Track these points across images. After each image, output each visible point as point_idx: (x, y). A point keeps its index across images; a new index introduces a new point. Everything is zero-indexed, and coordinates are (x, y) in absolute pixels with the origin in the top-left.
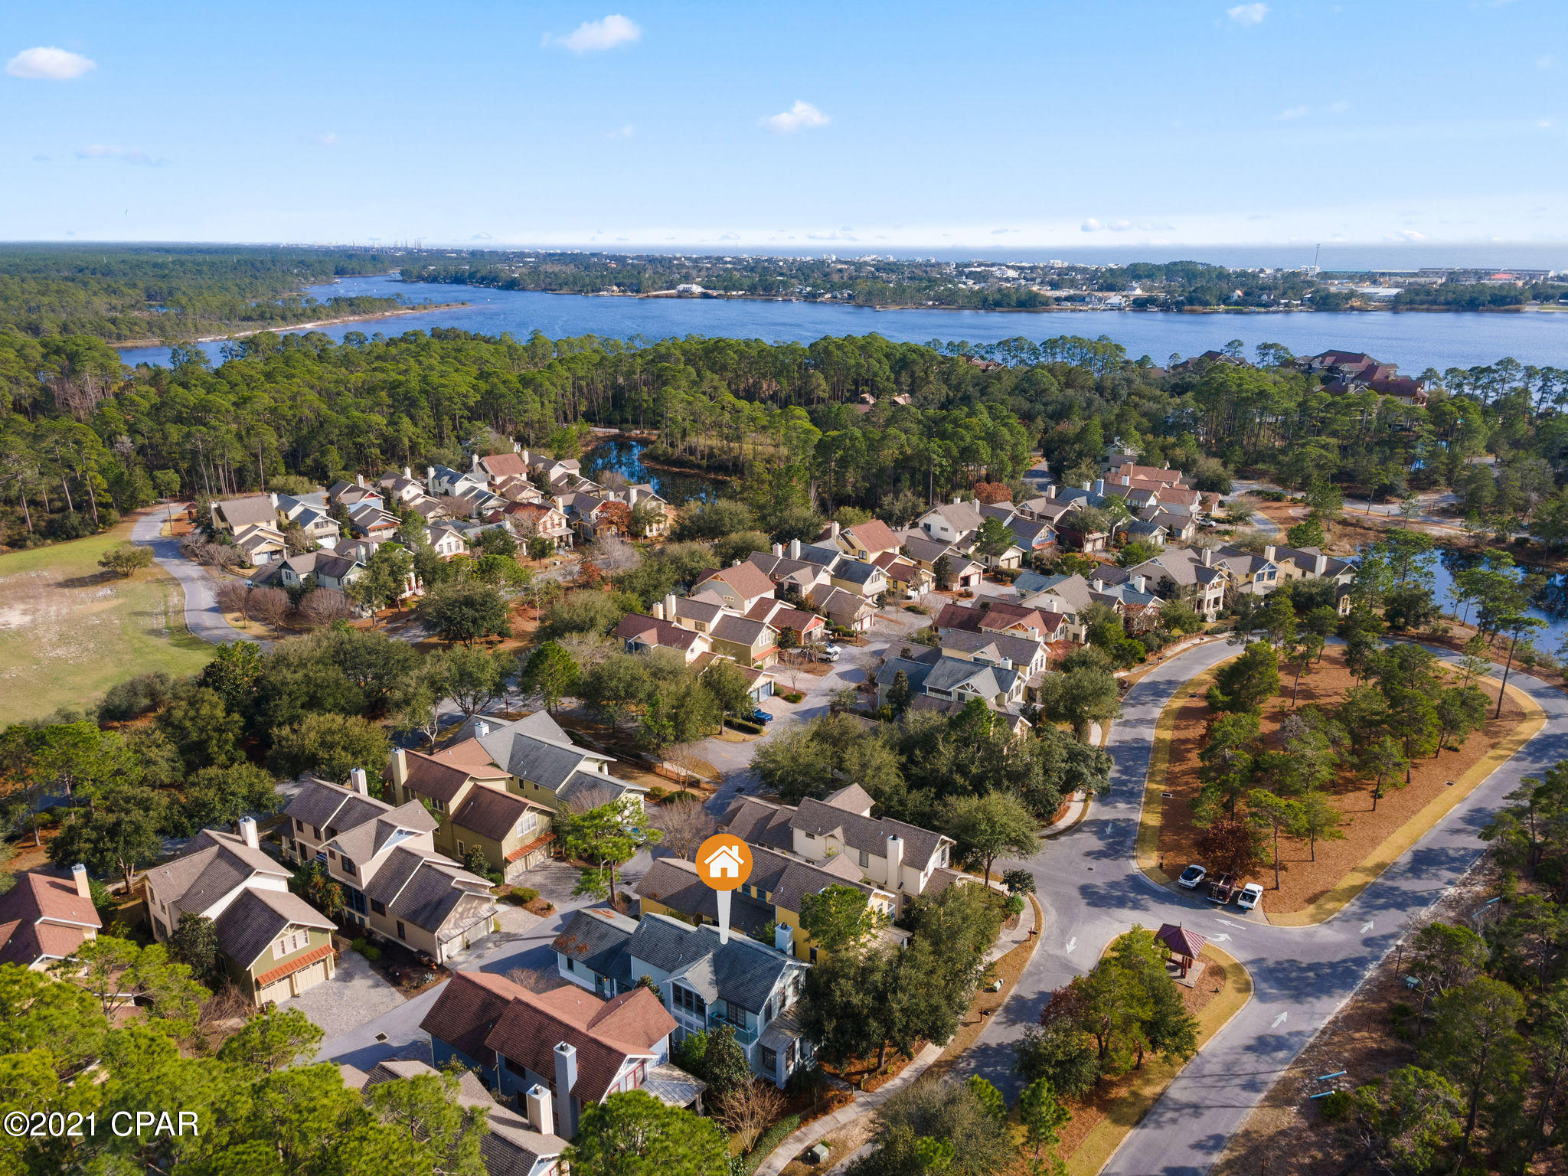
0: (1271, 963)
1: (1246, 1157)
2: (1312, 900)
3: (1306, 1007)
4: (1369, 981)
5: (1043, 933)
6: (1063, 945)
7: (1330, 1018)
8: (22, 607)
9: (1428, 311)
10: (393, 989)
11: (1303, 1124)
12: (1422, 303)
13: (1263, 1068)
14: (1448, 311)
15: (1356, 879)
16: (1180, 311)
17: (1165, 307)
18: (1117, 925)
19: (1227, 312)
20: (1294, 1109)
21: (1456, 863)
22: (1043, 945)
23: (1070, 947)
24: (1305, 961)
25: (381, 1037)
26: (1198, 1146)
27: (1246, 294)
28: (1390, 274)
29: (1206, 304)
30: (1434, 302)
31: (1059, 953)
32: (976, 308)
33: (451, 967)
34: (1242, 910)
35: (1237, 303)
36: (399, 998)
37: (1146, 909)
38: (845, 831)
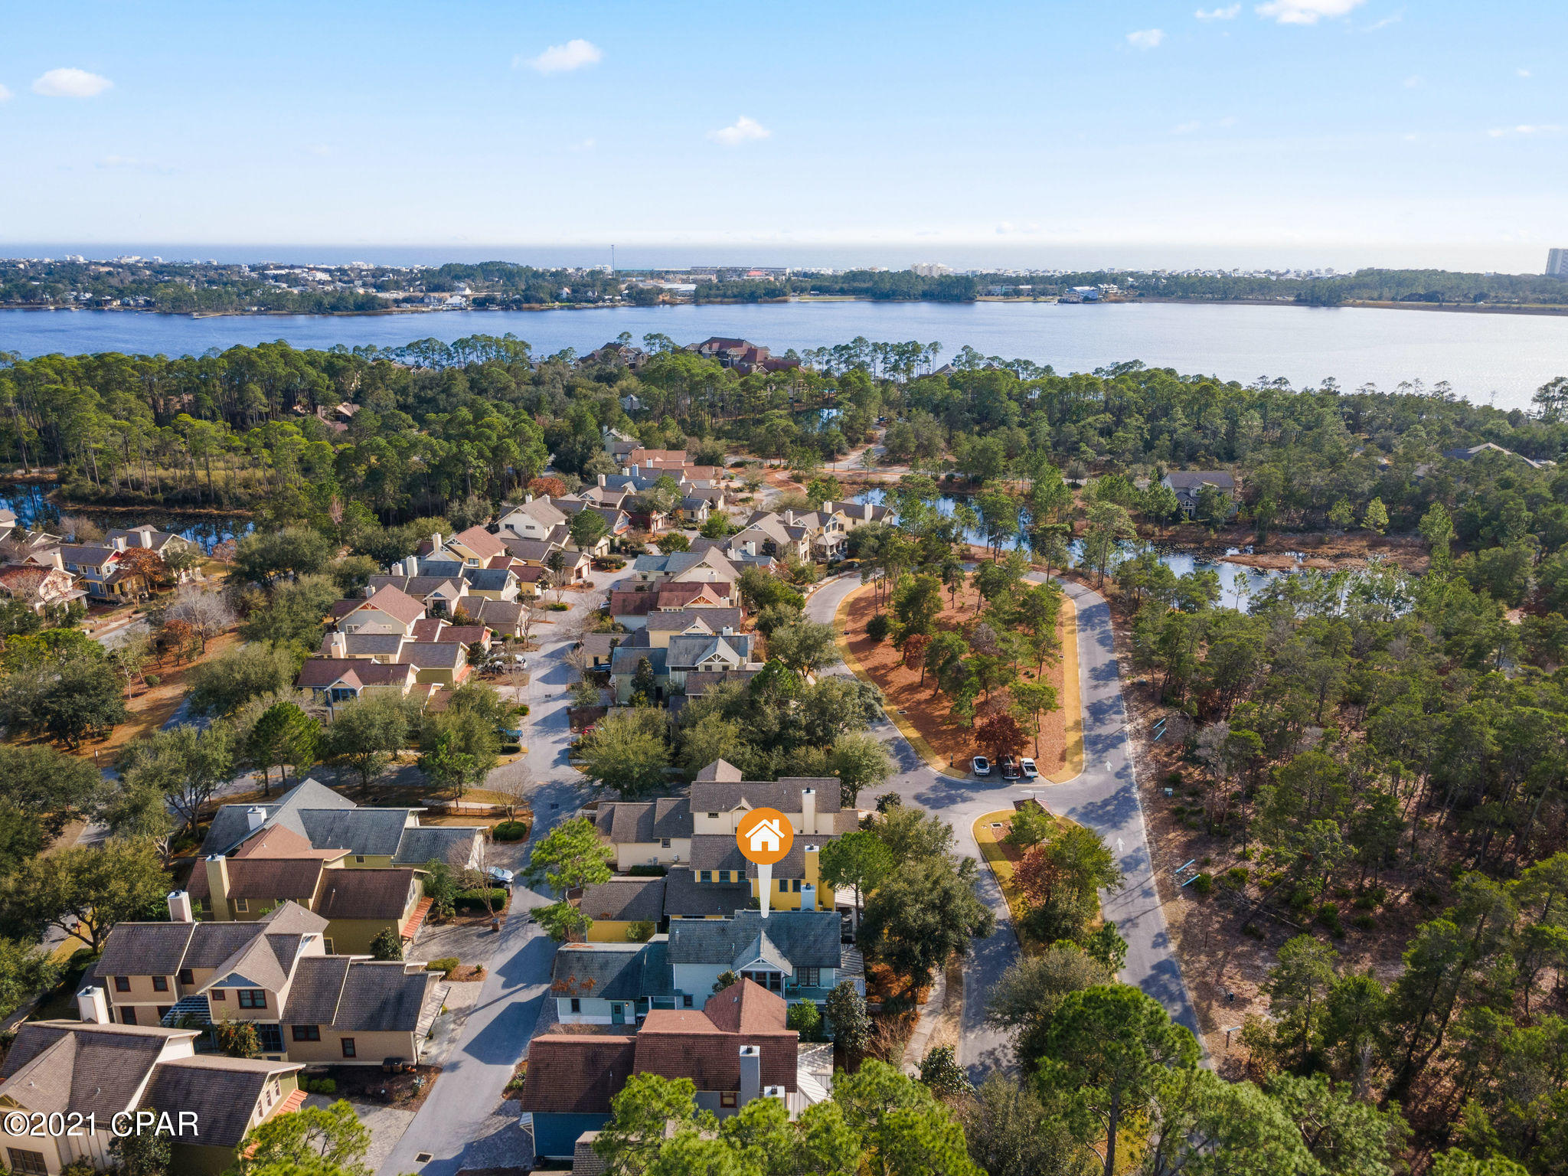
0: (1080, 809)
1: (1185, 939)
2: (1063, 758)
3: (1125, 831)
4: (1142, 801)
7: (1144, 832)
9: (722, 303)
10: (387, 1109)
11: (1194, 905)
12: (717, 296)
13: (1141, 879)
14: (736, 303)
15: (1072, 738)
16: (520, 309)
17: (506, 306)
19: (562, 308)
20: (1180, 897)
21: (1113, 707)
24: (1098, 800)
25: (423, 1158)
26: (1155, 945)
27: (574, 291)
28: (674, 272)
29: (541, 301)
30: (725, 296)
32: (311, 312)
33: (431, 1063)
34: (1030, 779)
35: (568, 300)
36: (405, 1115)
37: (971, 799)
38: (749, 801)
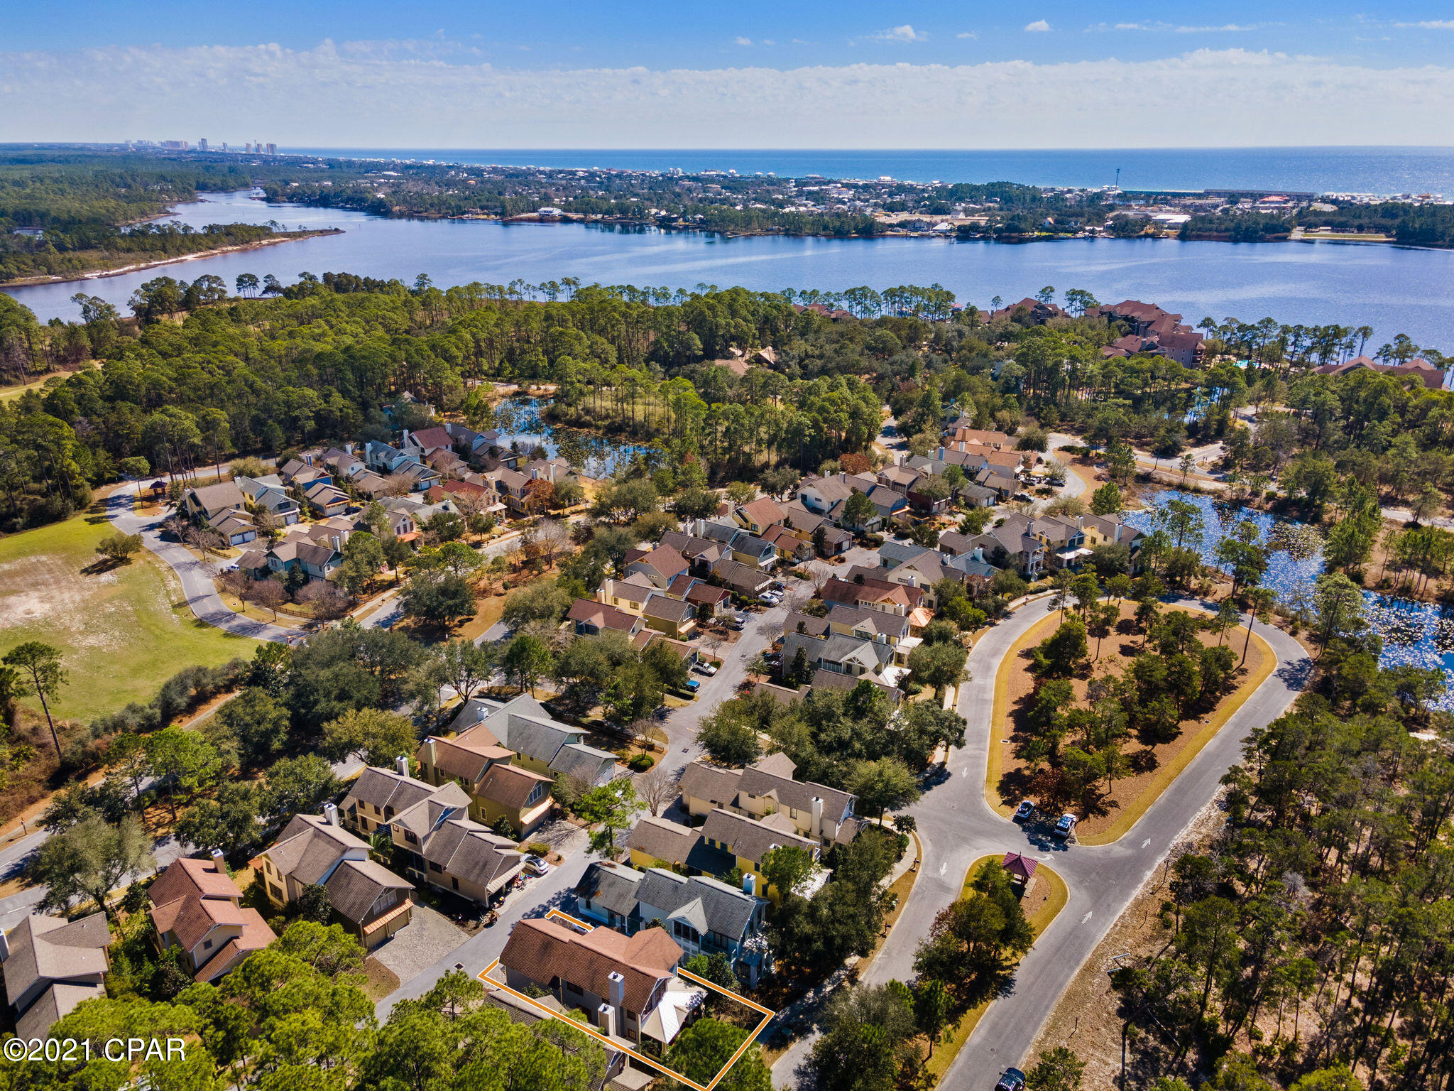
5: (923, 861)
6: (937, 870)
8: (36, 594)
10: (458, 929)
17: (987, 235)
18: (975, 852)
22: (924, 870)
23: (943, 871)
25: (459, 966)
27: (1056, 221)
28: (1180, 195)
29: (1022, 231)
30: (1218, 230)
31: (936, 875)
35: (1050, 228)
36: (464, 936)
38: (779, 792)
